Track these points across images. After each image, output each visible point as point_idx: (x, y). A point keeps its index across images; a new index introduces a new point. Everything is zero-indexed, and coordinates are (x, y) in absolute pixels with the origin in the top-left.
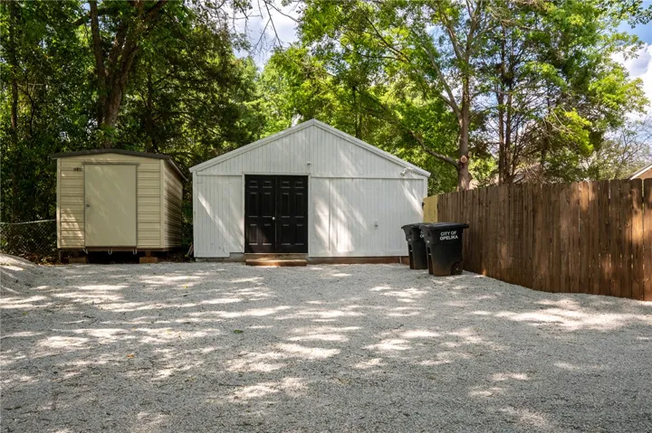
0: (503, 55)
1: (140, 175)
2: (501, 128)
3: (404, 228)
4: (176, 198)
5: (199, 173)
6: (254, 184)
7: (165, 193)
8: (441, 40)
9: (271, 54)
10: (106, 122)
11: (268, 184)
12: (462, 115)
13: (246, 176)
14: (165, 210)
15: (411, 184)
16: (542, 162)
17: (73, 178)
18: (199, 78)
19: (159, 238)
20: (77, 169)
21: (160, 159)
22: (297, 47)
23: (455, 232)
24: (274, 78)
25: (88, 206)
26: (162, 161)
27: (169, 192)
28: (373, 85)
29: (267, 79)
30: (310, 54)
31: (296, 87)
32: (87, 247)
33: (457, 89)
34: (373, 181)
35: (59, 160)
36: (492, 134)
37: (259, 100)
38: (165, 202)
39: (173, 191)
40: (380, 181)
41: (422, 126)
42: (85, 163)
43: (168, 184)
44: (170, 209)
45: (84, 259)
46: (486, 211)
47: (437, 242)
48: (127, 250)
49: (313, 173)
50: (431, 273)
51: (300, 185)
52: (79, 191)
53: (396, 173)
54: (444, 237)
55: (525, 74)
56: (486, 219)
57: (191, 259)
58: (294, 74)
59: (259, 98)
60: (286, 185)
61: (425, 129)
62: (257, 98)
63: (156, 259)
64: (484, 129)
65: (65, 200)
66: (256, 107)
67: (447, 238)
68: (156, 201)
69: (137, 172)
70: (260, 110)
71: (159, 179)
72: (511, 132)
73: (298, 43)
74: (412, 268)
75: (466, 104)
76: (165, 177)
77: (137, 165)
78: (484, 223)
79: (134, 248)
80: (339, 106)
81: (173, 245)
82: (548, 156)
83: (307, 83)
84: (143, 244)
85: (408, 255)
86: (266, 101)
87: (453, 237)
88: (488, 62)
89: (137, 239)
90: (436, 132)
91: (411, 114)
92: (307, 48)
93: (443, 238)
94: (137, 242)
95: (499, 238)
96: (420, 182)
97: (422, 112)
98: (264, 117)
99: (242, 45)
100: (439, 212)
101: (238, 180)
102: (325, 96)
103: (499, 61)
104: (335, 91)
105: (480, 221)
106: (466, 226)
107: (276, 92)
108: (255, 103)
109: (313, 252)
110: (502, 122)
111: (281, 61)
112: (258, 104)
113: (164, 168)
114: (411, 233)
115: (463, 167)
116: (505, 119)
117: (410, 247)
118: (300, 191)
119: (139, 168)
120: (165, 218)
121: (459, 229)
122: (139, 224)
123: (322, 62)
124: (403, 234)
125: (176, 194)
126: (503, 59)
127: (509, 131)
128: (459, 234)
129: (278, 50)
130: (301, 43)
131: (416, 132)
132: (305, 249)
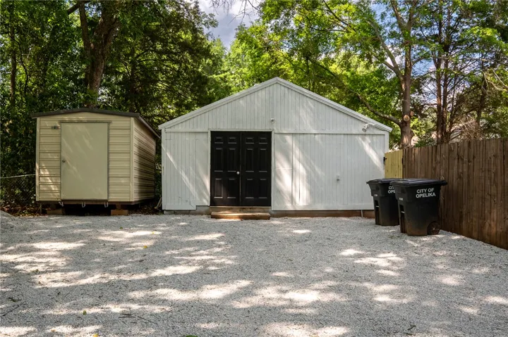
0: (440, 26)
1: (112, 132)
2: (439, 90)
3: (370, 183)
4: (148, 153)
5: (167, 130)
6: (219, 140)
7: (135, 149)
8: (383, 16)
9: (236, 31)
10: (91, 87)
11: (232, 140)
12: (405, 80)
13: (212, 132)
14: (135, 165)
15: (372, 140)
16: (478, 121)
17: (51, 136)
18: (174, 51)
19: (130, 191)
20: (55, 128)
21: (130, 116)
22: (257, 25)
23: (432, 190)
24: (238, 55)
25: (64, 162)
26: (132, 119)
27: (140, 148)
28: (323, 56)
29: (233, 56)
30: (269, 30)
31: (257, 59)
32: (63, 201)
33: (400, 56)
34: (334, 136)
35: (38, 119)
36: (429, 96)
37: (226, 74)
38: (135, 158)
39: (145, 148)
40: (343, 136)
41: (367, 90)
42: (61, 122)
43: (140, 141)
44: (141, 164)
45: (60, 211)
46: (469, 167)
47: (412, 200)
48: (98, 203)
49: (275, 129)
50: (403, 231)
51: (264, 141)
52: (56, 148)
53: (358, 128)
54: (420, 194)
55: (460, 43)
56: (469, 176)
57: (159, 211)
58: (255, 48)
59: (226, 72)
60: (250, 141)
61: (370, 92)
62: (224, 72)
63: (126, 211)
64: (420, 92)
65: (43, 156)
66: (224, 80)
67: (423, 195)
68: (126, 157)
69: (109, 129)
70: (227, 82)
71: (130, 136)
72: (448, 93)
73: (258, 21)
74: (378, 223)
75: (408, 69)
76: (135, 134)
77: (109, 123)
78: (465, 180)
79: (106, 201)
80: (293, 75)
81: (144, 197)
82: (483, 114)
83: (266, 55)
84: (114, 198)
85: (373, 209)
86: (232, 74)
87: (430, 195)
88: (426, 33)
89: (108, 193)
90: (381, 95)
91: (355, 80)
92: (266, 25)
93: (420, 196)
94: (108, 196)
95: (488, 197)
96: (382, 137)
97: (367, 78)
98: (230, 88)
99: (212, 23)
100: (404, 167)
101: (204, 136)
102: (282, 67)
103: (437, 32)
104: (291, 61)
105: (460, 177)
106: (444, 183)
107: (240, 66)
108: (222, 76)
109: (276, 206)
110: (439, 86)
111: (243, 37)
112: (225, 77)
113: (134, 126)
114: (378, 189)
115: (406, 125)
116: (442, 83)
117: (376, 203)
118: (263, 146)
119: (111, 125)
120: (135, 173)
121: (437, 186)
122: (110, 179)
123: (279, 37)
124: (368, 189)
125: (148, 150)
126: (440, 30)
127: (446, 93)
128: (437, 191)
129: (241, 28)
130: (261, 20)
131: (362, 95)
132: (268, 203)
